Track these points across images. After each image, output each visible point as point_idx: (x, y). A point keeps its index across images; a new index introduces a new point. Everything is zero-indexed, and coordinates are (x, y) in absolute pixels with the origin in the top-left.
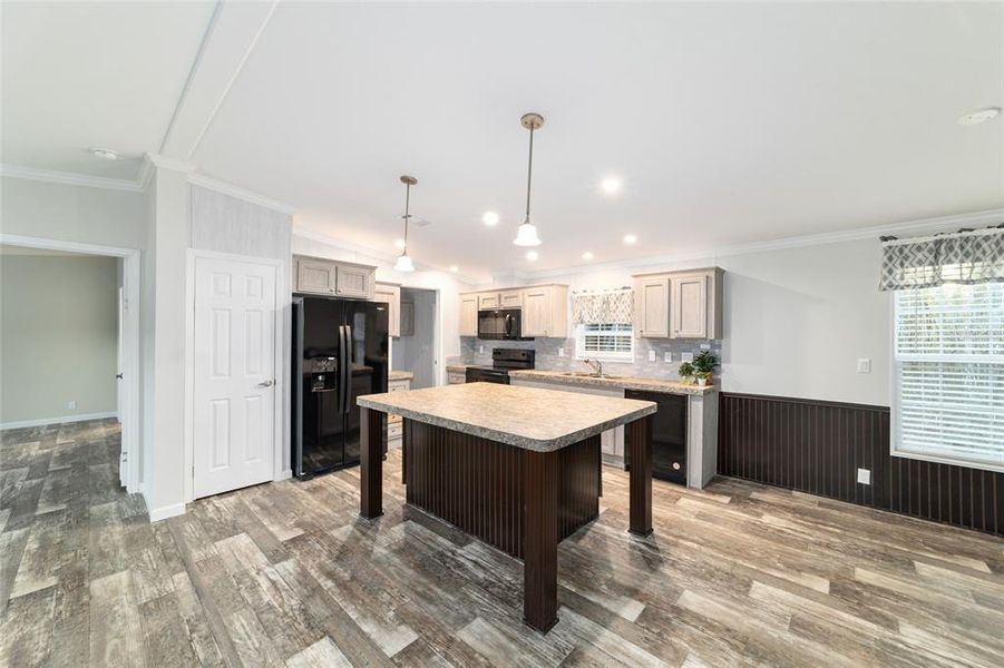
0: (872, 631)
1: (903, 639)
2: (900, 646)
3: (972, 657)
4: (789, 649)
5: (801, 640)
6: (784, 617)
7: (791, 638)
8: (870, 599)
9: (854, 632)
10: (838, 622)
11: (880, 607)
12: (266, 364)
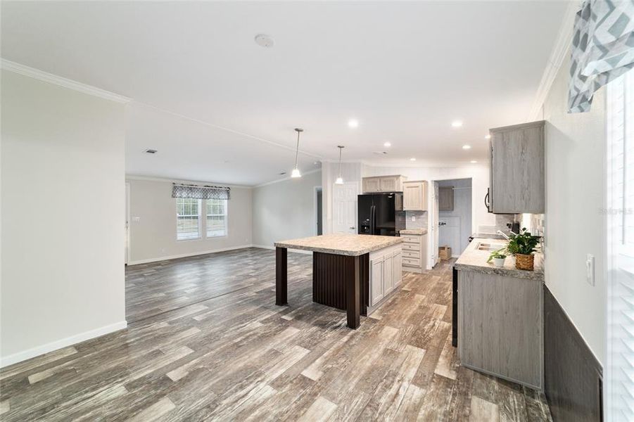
0: (135, 376)
1: (120, 385)
2: (120, 380)
3: (87, 405)
4: (153, 345)
5: (152, 350)
6: (166, 351)
7: (155, 348)
8: (149, 391)
9: (140, 368)
10: (149, 366)
11: (141, 391)
12: (353, 221)
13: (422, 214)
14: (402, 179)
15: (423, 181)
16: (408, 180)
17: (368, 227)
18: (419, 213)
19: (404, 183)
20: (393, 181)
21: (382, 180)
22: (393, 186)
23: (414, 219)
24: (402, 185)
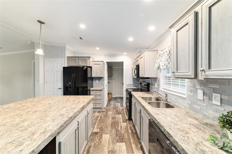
12: (60, 84)
13: (101, 79)
14: (91, 59)
15: (102, 61)
16: (95, 60)
17: (70, 88)
18: (100, 78)
19: (92, 61)
20: (86, 60)
21: (79, 58)
22: (86, 63)
23: (97, 81)
24: (91, 62)
